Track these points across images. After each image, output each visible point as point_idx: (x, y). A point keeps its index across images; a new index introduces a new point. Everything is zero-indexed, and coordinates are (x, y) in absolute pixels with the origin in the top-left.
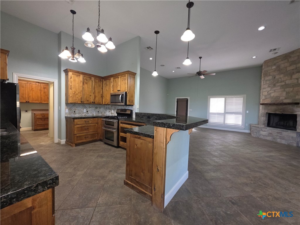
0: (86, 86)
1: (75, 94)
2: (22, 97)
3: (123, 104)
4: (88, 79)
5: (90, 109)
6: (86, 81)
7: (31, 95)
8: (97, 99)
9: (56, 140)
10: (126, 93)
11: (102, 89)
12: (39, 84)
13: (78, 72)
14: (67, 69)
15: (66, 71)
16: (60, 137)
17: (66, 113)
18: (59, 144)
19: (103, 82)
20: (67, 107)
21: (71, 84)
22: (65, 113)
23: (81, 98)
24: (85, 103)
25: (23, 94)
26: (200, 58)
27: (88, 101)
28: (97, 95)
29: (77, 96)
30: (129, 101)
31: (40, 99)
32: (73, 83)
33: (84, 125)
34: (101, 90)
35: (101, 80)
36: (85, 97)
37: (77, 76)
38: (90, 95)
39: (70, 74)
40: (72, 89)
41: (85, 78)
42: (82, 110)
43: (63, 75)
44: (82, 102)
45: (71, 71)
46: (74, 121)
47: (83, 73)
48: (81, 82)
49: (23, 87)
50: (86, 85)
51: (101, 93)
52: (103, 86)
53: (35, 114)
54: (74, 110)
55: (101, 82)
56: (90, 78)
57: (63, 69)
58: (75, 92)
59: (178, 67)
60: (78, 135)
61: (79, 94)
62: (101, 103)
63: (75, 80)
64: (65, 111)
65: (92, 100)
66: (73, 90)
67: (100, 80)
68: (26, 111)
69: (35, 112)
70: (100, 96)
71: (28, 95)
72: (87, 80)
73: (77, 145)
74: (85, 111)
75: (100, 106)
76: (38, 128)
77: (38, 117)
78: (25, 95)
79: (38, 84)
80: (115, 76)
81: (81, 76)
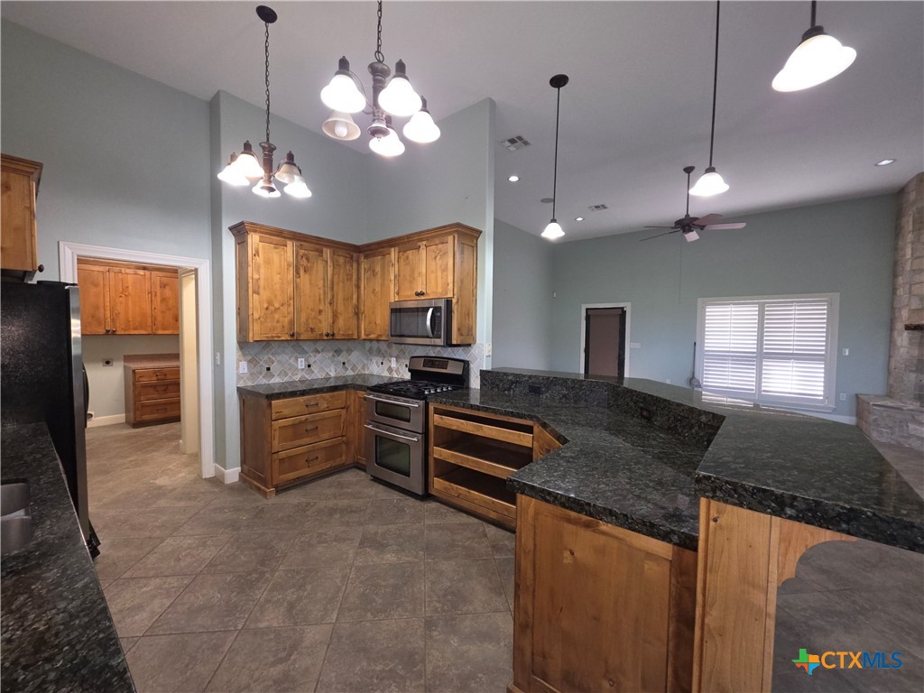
0: (304, 278)
1: (271, 308)
2: (93, 317)
3: (440, 342)
4: (312, 254)
5: (319, 356)
6: (304, 262)
7: (120, 308)
8: (341, 322)
9: (209, 468)
10: (449, 302)
11: (358, 287)
12: (147, 273)
13: (279, 233)
14: (242, 223)
15: (240, 231)
16: (220, 457)
17: (240, 377)
18: (217, 481)
19: (358, 265)
20: (244, 355)
21: (256, 276)
22: (238, 374)
23: (292, 323)
24: (302, 338)
25: (97, 307)
26: (688, 170)
27: (312, 330)
28: (341, 308)
29: (277, 316)
30: (459, 330)
31: (149, 323)
32: (262, 271)
33: (303, 418)
34: (355, 289)
35: (355, 255)
36: (303, 320)
37: (277, 245)
38: (320, 312)
39: (253, 239)
40: (261, 291)
41: (302, 252)
42: (292, 361)
43: (229, 243)
44: (293, 335)
45: (256, 228)
46: (270, 405)
47: (295, 237)
48: (289, 265)
49: (96, 285)
50: (307, 276)
51: (355, 301)
52: (359, 279)
53: (134, 371)
54: (266, 362)
55: (355, 265)
56: (317, 250)
57: (227, 222)
58: (270, 303)
59: (598, 203)
60: (283, 454)
61: (284, 309)
62: (355, 337)
63: (268, 262)
64: (238, 368)
65: (325, 327)
66: (265, 294)
67: (352, 258)
68: (108, 363)
69: (134, 366)
70: (351, 311)
71: (112, 312)
72: (308, 259)
73: (281, 489)
74: (301, 363)
75: (350, 344)
76: (146, 417)
77: (145, 381)
78: (102, 310)
79: (141, 272)
80: (407, 243)
81: (290, 246)
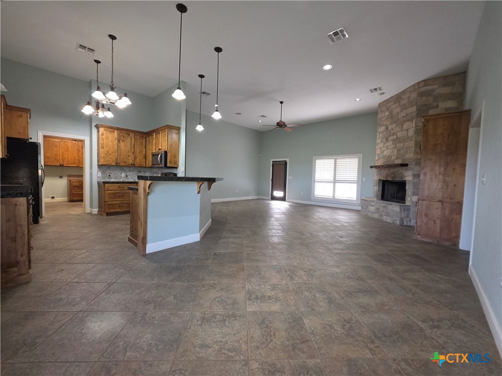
0: (122, 144)
1: (108, 154)
2: (55, 159)
4: (125, 135)
5: (131, 173)
6: (122, 138)
7: (65, 156)
8: (138, 160)
9: (88, 210)
10: (166, 153)
11: (146, 147)
12: (77, 142)
13: (112, 128)
14: (97, 125)
15: (97, 127)
16: (91, 206)
17: (98, 178)
18: (90, 214)
19: (146, 139)
20: (100, 170)
21: (102, 142)
22: (98, 177)
23: (117, 159)
24: (121, 164)
25: (56, 155)
26: (282, 103)
27: (125, 162)
28: (138, 155)
29: (110, 156)
30: (170, 162)
31: (77, 162)
32: (105, 140)
33: (118, 191)
34: (144, 149)
35: (144, 136)
36: (121, 158)
37: (111, 132)
38: (129, 156)
39: (101, 130)
40: (104, 147)
41: (121, 134)
42: (119, 174)
43: (95, 131)
44: (117, 163)
45: (102, 126)
46: (104, 185)
47: (118, 129)
48: (115, 139)
49: (56, 147)
50: (123, 143)
51: (144, 153)
52: (146, 144)
53: (70, 180)
54: (108, 173)
55: (144, 140)
56: (127, 134)
57: (94, 124)
58: (108, 152)
59: (262, 115)
60: (109, 203)
61: (114, 154)
62: (144, 166)
63: (107, 138)
64: (98, 174)
65: (131, 162)
66: (106, 149)
67: (143, 136)
68: (61, 177)
69: (70, 178)
70: (142, 156)
71: (62, 157)
72: (123, 137)
73: (108, 214)
74: (123, 175)
75: (145, 169)
76: (74, 199)
77: (74, 184)
78: (58, 156)
79: (74, 142)
81: (116, 133)
